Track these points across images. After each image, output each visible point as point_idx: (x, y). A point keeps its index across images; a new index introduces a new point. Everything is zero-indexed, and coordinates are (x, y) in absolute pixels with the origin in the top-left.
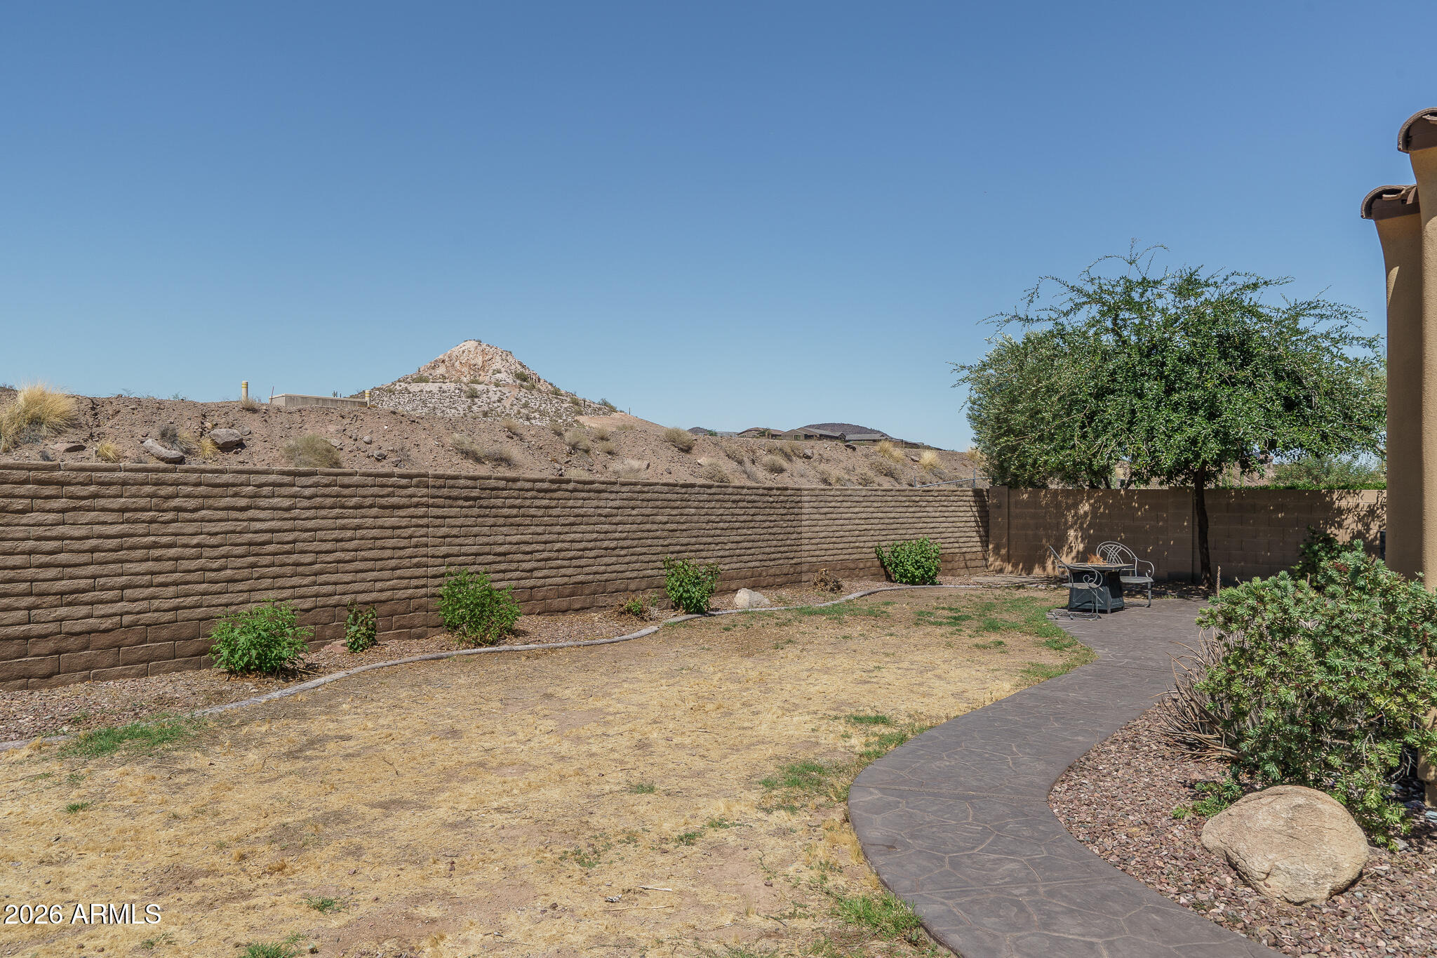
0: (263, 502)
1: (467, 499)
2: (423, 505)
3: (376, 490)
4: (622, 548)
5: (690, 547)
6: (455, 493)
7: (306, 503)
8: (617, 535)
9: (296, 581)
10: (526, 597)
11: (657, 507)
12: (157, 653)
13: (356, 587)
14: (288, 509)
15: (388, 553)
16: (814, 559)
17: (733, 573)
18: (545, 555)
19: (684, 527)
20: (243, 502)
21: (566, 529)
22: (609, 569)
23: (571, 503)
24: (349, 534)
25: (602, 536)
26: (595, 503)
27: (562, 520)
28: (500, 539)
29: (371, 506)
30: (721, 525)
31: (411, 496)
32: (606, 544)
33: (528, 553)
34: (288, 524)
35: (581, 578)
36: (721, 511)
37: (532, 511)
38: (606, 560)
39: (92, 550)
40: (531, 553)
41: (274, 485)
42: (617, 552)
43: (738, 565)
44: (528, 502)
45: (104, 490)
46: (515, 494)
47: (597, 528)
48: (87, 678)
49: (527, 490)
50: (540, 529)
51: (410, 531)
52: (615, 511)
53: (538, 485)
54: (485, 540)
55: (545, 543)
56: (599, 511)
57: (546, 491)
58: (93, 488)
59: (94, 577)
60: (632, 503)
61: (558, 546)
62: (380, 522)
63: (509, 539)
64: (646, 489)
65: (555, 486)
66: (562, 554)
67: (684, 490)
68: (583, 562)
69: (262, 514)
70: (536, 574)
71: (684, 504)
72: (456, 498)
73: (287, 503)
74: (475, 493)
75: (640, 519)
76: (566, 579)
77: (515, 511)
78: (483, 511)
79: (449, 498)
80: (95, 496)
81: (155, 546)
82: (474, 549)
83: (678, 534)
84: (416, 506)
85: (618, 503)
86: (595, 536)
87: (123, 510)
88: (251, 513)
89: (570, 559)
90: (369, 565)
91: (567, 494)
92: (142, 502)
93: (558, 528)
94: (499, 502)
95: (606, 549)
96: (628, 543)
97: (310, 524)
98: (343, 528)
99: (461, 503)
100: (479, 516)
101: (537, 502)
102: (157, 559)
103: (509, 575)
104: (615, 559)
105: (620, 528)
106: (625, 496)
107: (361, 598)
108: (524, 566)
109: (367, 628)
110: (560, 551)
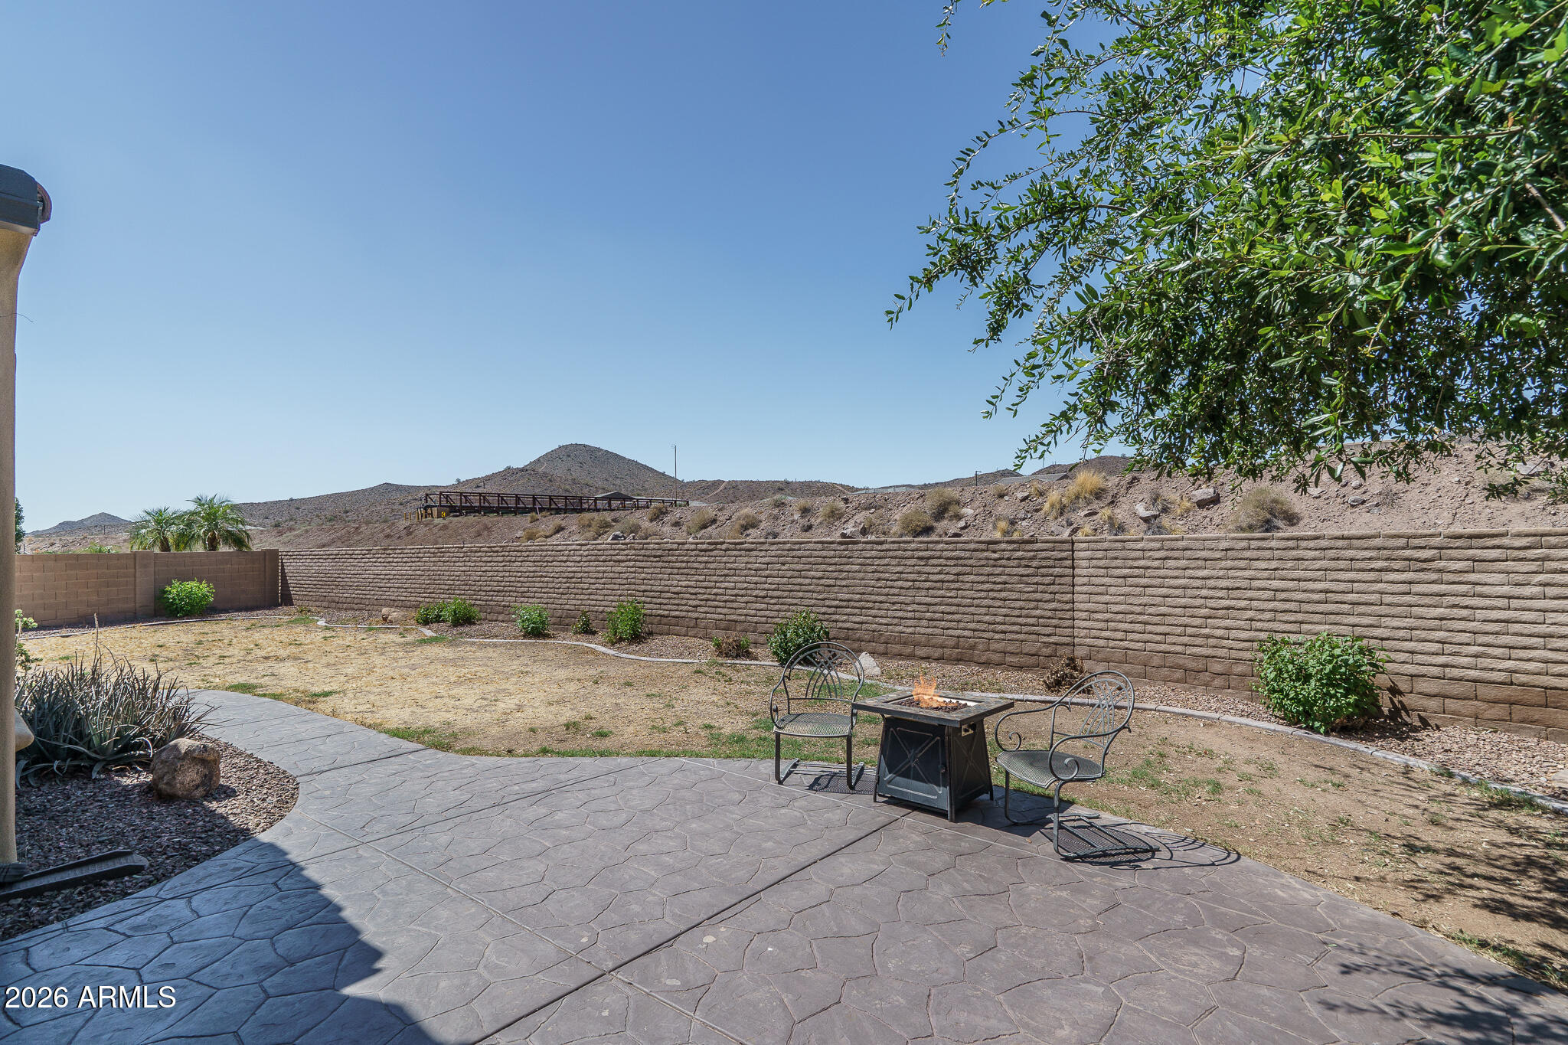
0: (571, 558)
1: (655, 557)
3: (611, 552)
4: (772, 597)
5: (852, 604)
6: (648, 553)
8: (766, 586)
9: (582, 597)
10: (692, 624)
11: (809, 563)
15: (617, 587)
16: (1101, 642)
17: (923, 639)
18: (706, 596)
19: (844, 583)
20: (565, 558)
21: (722, 579)
22: (759, 613)
23: (725, 559)
25: (752, 586)
26: (746, 559)
27: (718, 572)
28: (675, 583)
29: (610, 560)
30: (899, 583)
31: (627, 555)
32: (755, 593)
33: (693, 594)
34: (579, 569)
36: (900, 569)
37: (696, 565)
38: (758, 606)
40: (696, 594)
42: (767, 600)
43: (929, 631)
44: (693, 559)
46: (684, 553)
47: (748, 579)
50: (702, 578)
52: (765, 566)
53: (700, 546)
54: (666, 583)
56: (749, 566)
60: (781, 560)
61: (715, 591)
64: (797, 547)
65: (712, 547)
66: (718, 597)
67: (843, 547)
68: (735, 605)
70: (699, 609)
71: (844, 560)
72: (649, 556)
73: (578, 558)
74: (659, 553)
75: (789, 574)
76: (722, 616)
77: (684, 565)
79: (644, 556)
81: (542, 576)
82: (659, 588)
83: (836, 589)
84: (630, 560)
85: (767, 560)
86: (746, 585)
88: (568, 563)
89: (725, 601)
91: (722, 553)
93: (715, 578)
95: (756, 596)
96: (778, 593)
97: (586, 569)
98: (598, 572)
99: (652, 559)
100: (662, 568)
101: (700, 559)
103: (681, 608)
104: (764, 606)
105: (770, 580)
106: (773, 553)
108: (690, 602)
109: (587, 624)
110: (715, 594)
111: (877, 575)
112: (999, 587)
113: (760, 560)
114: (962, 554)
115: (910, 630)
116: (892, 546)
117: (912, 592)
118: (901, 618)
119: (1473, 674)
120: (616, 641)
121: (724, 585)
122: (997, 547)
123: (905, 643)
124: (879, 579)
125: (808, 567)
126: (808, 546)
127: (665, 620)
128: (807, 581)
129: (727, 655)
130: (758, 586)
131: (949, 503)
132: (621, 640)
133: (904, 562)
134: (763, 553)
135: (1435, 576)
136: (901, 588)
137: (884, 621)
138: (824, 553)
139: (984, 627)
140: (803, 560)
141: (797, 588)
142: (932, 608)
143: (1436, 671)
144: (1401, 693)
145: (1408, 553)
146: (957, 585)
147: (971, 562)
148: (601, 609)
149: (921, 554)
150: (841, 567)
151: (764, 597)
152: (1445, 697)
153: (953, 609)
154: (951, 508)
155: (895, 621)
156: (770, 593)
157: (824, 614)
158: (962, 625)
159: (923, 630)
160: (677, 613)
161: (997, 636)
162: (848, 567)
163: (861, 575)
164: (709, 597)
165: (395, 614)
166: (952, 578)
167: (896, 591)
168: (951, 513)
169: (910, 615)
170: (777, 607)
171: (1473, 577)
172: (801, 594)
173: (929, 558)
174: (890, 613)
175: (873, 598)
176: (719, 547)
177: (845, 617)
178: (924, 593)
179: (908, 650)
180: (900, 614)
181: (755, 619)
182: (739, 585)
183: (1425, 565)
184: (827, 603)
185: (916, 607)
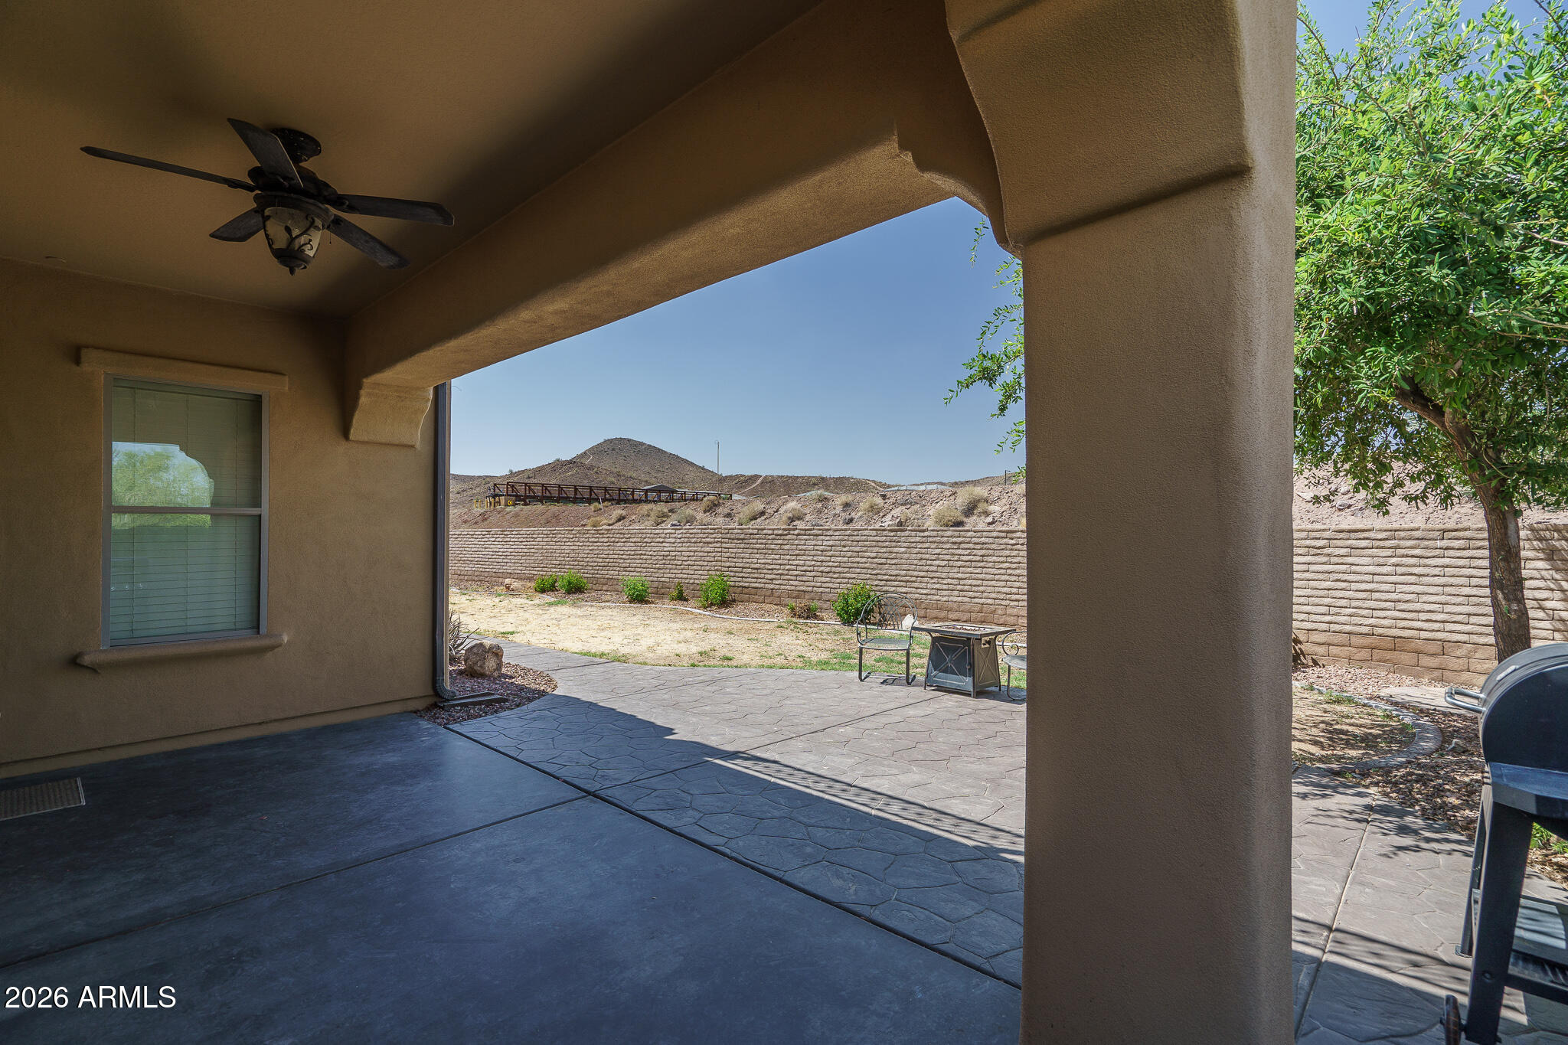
0: (667, 540)
1: (738, 539)
4: (835, 573)
5: (899, 578)
6: (732, 536)
8: (830, 564)
9: (676, 571)
10: (768, 594)
11: (865, 546)
15: (706, 563)
17: (955, 606)
18: (780, 572)
19: (893, 562)
20: (661, 540)
21: (794, 558)
22: (824, 585)
23: (796, 542)
25: (819, 564)
26: (814, 542)
27: (791, 552)
28: (755, 561)
29: (700, 542)
30: (937, 562)
31: (715, 538)
32: (821, 569)
33: (770, 570)
34: (673, 549)
36: (938, 551)
37: (773, 547)
38: (823, 579)
40: (772, 569)
42: (830, 575)
43: (960, 599)
44: (770, 542)
46: (763, 537)
47: (815, 558)
49: (770, 535)
50: (777, 557)
51: (714, 554)
52: (829, 548)
53: (776, 532)
54: (747, 560)
55: (780, 565)
56: (816, 548)
57: (781, 535)
60: (843, 543)
61: (788, 567)
64: (855, 533)
65: (786, 532)
66: (791, 572)
67: (892, 534)
68: (804, 578)
69: (667, 545)
70: (774, 582)
71: (894, 544)
72: (733, 539)
73: (673, 540)
74: (742, 536)
75: (849, 554)
76: (793, 588)
77: (763, 546)
79: (730, 539)
81: (641, 554)
82: (741, 565)
83: (887, 566)
84: (717, 542)
85: (831, 543)
86: (813, 563)
88: (664, 544)
89: (796, 576)
93: (788, 557)
95: (822, 572)
96: (840, 569)
97: (680, 549)
98: (690, 551)
99: (735, 541)
100: (744, 548)
101: (776, 542)
103: (759, 580)
104: (829, 579)
105: (833, 559)
108: (767, 576)
109: (681, 592)
110: (788, 570)
111: (919, 556)
112: (1015, 566)
113: (825, 543)
114: (987, 540)
115: (945, 599)
116: (932, 533)
117: (947, 569)
118: (938, 590)
119: (1348, 628)
120: (708, 605)
121: (795, 563)
122: (1014, 535)
123: (941, 609)
124: (921, 559)
125: (864, 549)
126: (866, 532)
127: (745, 591)
128: (864, 560)
129: (800, 617)
130: (824, 564)
131: (979, 501)
132: (712, 604)
133: (941, 545)
134: (828, 538)
135: (1325, 559)
136: (938, 566)
137: (925, 591)
138: (878, 538)
139: (1002, 596)
140: (860, 544)
141: (856, 565)
142: (962, 582)
143: (1324, 626)
144: (1300, 643)
145: (1308, 542)
146: (982, 564)
147: (993, 546)
148: (692, 581)
149: (955, 539)
150: (891, 549)
151: (828, 573)
152: (1329, 645)
153: (979, 582)
154: (980, 505)
155: (934, 592)
156: (833, 569)
157: (877, 586)
158: (985, 595)
159: (955, 599)
160: (756, 585)
161: (1012, 604)
162: (896, 550)
163: (906, 556)
164: (784, 572)
165: (516, 584)
166: (978, 558)
167: (935, 568)
168: (980, 510)
169: (945, 587)
170: (839, 580)
171: (1350, 560)
172: (858, 570)
173: (960, 543)
174: (929, 585)
175: (916, 573)
176: (792, 532)
177: (894, 588)
178: (956, 570)
179: (943, 614)
180: (937, 586)
181: (821, 590)
182: (807, 563)
183: (1319, 551)
184: (879, 577)
185: (950, 581)
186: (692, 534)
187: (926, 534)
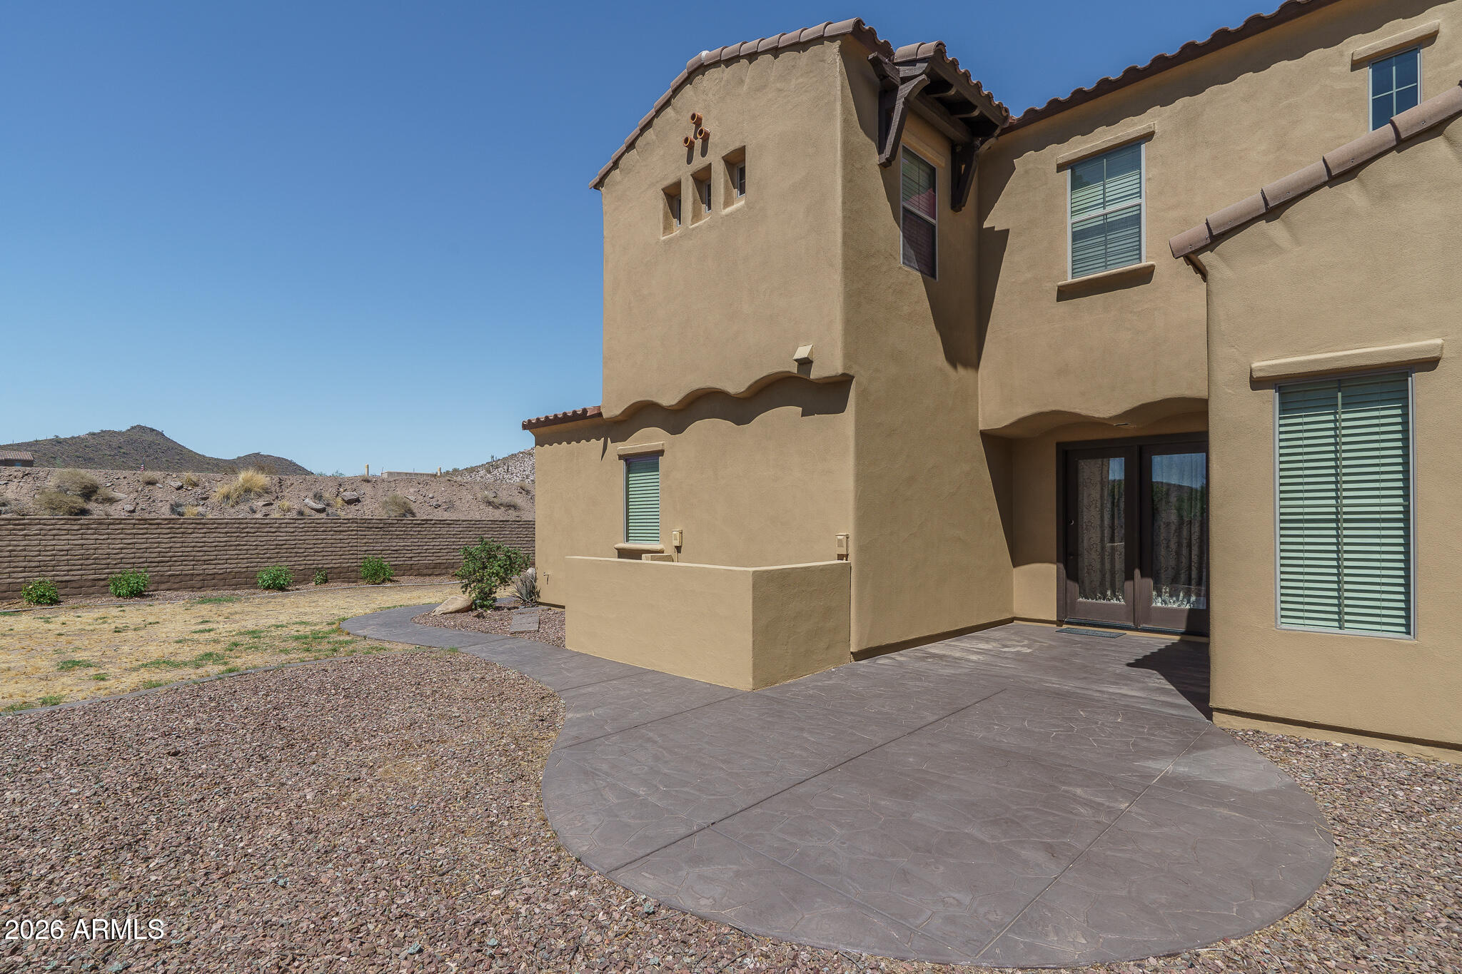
0: (282, 530)
2: (355, 530)
6: (370, 526)
7: (300, 530)
8: (460, 543)
9: (296, 559)
10: (408, 568)
11: (485, 531)
12: (240, 582)
13: (323, 562)
14: (293, 532)
15: (338, 549)
18: (419, 551)
20: (274, 530)
21: (430, 540)
23: (433, 529)
24: (320, 542)
25: (451, 543)
26: (447, 529)
27: (428, 537)
28: (394, 544)
29: (330, 531)
30: (526, 539)
31: (349, 527)
32: (453, 547)
33: (409, 550)
35: (438, 561)
36: (527, 532)
37: (411, 533)
39: (215, 547)
40: (411, 550)
41: (286, 523)
45: (219, 526)
47: (448, 540)
48: (214, 589)
50: (416, 540)
51: (348, 541)
52: (459, 532)
54: (387, 544)
55: (419, 546)
56: (449, 533)
57: (419, 524)
58: (215, 525)
59: (216, 556)
60: (469, 529)
61: (426, 547)
62: (334, 537)
63: (398, 544)
64: (478, 523)
66: (428, 551)
68: (440, 554)
69: (281, 534)
70: (413, 559)
72: (371, 528)
73: (292, 530)
76: (429, 561)
77: (402, 533)
78: (385, 533)
79: (368, 527)
80: (216, 528)
81: (239, 545)
82: (381, 548)
84: (352, 531)
85: (460, 529)
86: (447, 543)
87: (226, 533)
88: (277, 534)
89: (433, 553)
90: (330, 553)
92: (234, 530)
93: (426, 540)
94: (394, 529)
95: (454, 549)
97: (302, 538)
98: (317, 539)
99: (374, 529)
102: (240, 550)
103: (399, 559)
105: (462, 540)
106: (465, 526)
107: (325, 566)
108: (407, 555)
110: (426, 549)
111: (516, 536)
116: (523, 523)
126: (484, 522)
134: (458, 526)
138: (493, 526)
160: (396, 563)
162: (504, 532)
163: (509, 536)
167: (525, 542)
176: (429, 522)
182: (442, 543)
186: (319, 524)
187: (521, 523)
